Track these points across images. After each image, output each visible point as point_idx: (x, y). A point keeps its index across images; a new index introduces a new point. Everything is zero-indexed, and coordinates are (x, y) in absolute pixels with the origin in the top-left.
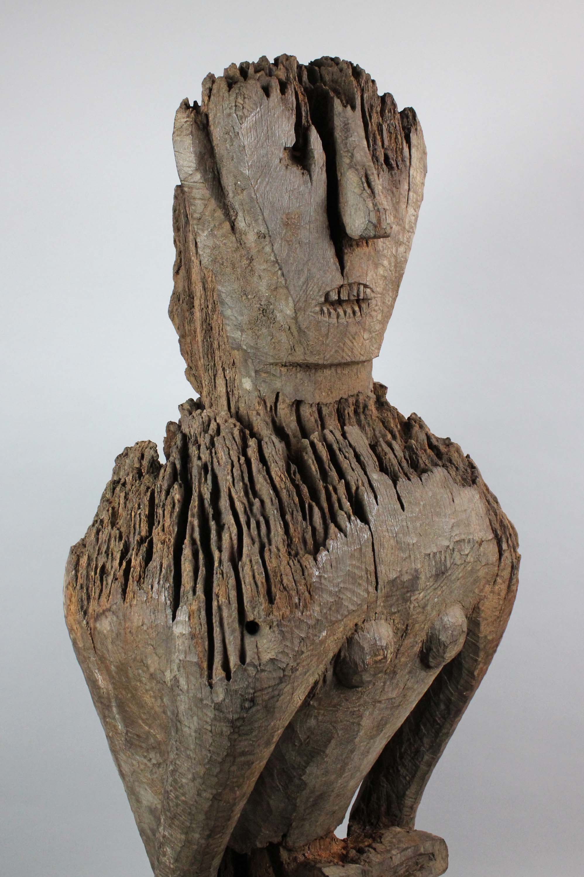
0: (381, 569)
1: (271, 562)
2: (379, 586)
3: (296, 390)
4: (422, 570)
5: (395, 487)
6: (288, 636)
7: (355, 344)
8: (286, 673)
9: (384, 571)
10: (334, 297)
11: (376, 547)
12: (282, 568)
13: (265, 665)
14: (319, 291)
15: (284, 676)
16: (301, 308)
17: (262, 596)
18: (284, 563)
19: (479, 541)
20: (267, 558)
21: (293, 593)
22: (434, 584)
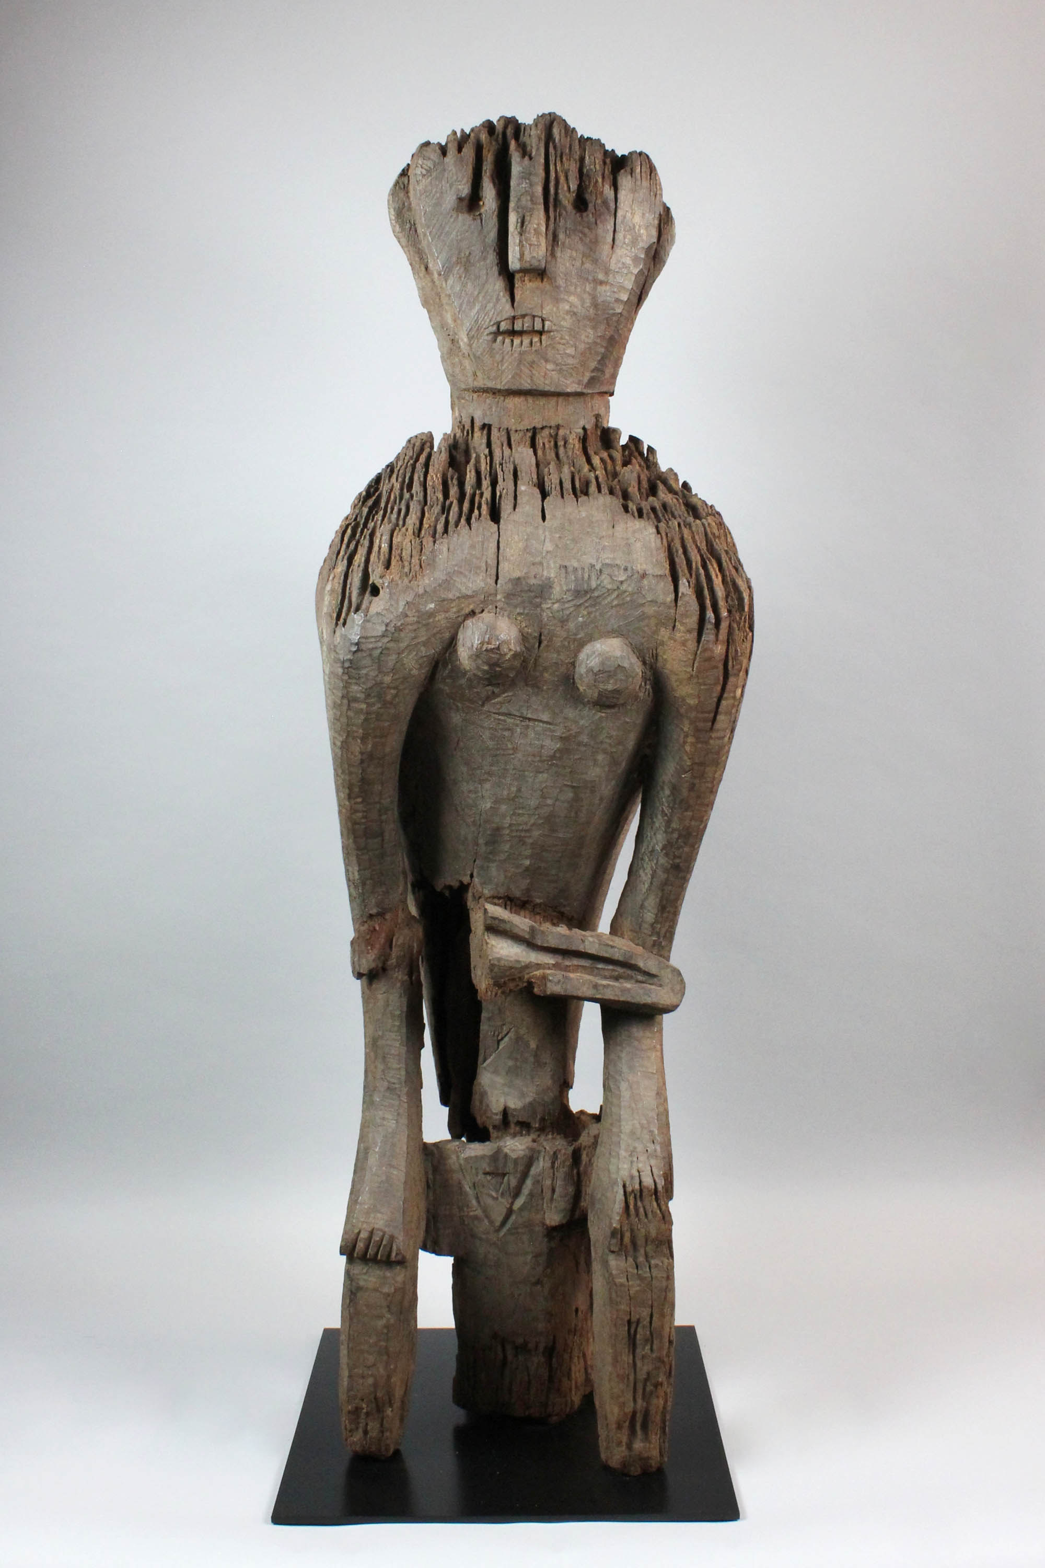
0: (504, 566)
1: (397, 538)
2: (499, 581)
3: (484, 415)
4: (556, 580)
5: (543, 501)
6: (395, 598)
7: (534, 372)
8: (389, 629)
9: (507, 569)
10: (503, 326)
11: (501, 545)
12: (404, 543)
13: (371, 617)
14: (490, 321)
15: (386, 630)
16: (473, 336)
17: (381, 562)
18: (407, 540)
19: (641, 572)
20: (395, 534)
21: (406, 564)
22: (572, 600)
